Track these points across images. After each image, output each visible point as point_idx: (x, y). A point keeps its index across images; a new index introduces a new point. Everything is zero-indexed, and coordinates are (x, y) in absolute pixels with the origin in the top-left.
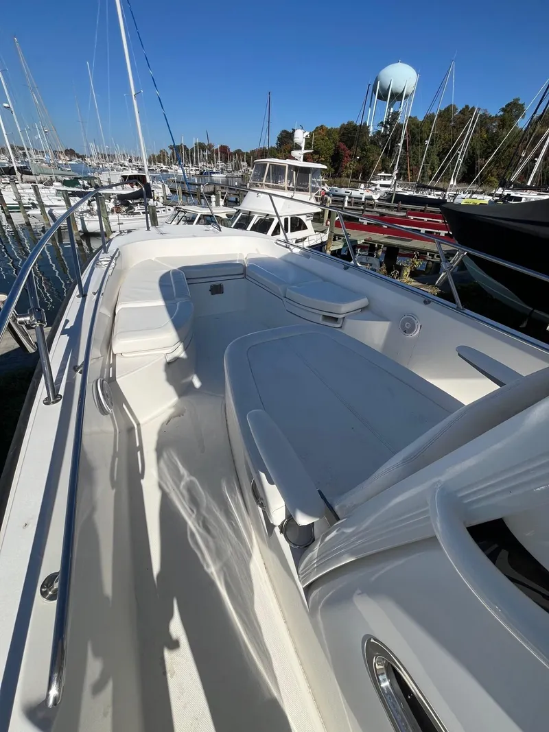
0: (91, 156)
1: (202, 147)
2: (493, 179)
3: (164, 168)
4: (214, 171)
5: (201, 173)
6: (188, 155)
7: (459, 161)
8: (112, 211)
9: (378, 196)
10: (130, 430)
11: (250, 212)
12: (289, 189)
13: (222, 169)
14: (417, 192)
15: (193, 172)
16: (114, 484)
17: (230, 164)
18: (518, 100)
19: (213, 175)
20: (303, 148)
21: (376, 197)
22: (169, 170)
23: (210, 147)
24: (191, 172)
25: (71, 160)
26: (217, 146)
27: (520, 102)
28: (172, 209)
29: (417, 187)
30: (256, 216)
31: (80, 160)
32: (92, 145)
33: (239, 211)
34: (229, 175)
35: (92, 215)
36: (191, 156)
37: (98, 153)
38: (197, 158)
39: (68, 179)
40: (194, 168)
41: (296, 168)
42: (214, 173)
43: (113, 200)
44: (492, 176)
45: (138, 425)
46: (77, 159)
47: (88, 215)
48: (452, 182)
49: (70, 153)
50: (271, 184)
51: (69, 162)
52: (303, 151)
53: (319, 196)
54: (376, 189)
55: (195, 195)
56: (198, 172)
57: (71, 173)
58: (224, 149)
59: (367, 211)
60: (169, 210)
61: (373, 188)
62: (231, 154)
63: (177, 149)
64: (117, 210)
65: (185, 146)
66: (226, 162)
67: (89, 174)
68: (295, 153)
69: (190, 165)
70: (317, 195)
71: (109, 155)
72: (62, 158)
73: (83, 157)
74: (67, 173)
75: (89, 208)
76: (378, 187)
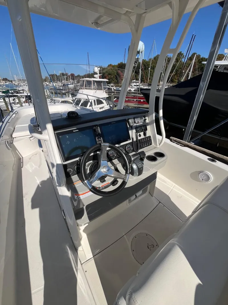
0: (15, 80)
1: (63, 74)
2: (176, 80)
3: (48, 84)
4: (69, 84)
5: (64, 85)
6: (57, 78)
7: (163, 75)
8: (24, 102)
9: (134, 89)
10: (20, 159)
11: (80, 99)
12: (94, 89)
13: (72, 83)
14: (149, 87)
15: (60, 85)
16: (13, 170)
17: (75, 81)
18: (181, 52)
19: (68, 86)
20: (98, 74)
21: (133, 90)
22: (50, 85)
23: (66, 74)
24: (59, 85)
25: (6, 83)
26: (69, 74)
27: (182, 53)
28: (50, 100)
29: (148, 85)
30: (82, 100)
31: (10, 82)
32: (15, 76)
33: (76, 99)
34: (75, 85)
35: (15, 104)
36: (59, 78)
37: (18, 79)
38: (61, 79)
39: (4, 91)
40: (60, 83)
41: (96, 81)
42: (69, 85)
43: (24, 98)
44: (176, 79)
45: (23, 158)
46: (9, 82)
47: (13, 104)
48: (161, 83)
49: (5, 80)
50: (87, 88)
51: (5, 84)
52: (99, 75)
53: (107, 91)
54: (132, 87)
55: (59, 94)
56: (62, 85)
57: (6, 88)
58: (72, 75)
59: (128, 95)
60: (49, 100)
61: (131, 87)
62: (76, 77)
63: (52, 76)
64: (26, 102)
65: (56, 75)
66: (74, 80)
67: (14, 88)
68: (95, 76)
69: (59, 82)
70: (106, 90)
71: (23, 80)
72: (2, 82)
73: (11, 81)
74: (4, 88)
75: (13, 102)
76: (133, 86)
